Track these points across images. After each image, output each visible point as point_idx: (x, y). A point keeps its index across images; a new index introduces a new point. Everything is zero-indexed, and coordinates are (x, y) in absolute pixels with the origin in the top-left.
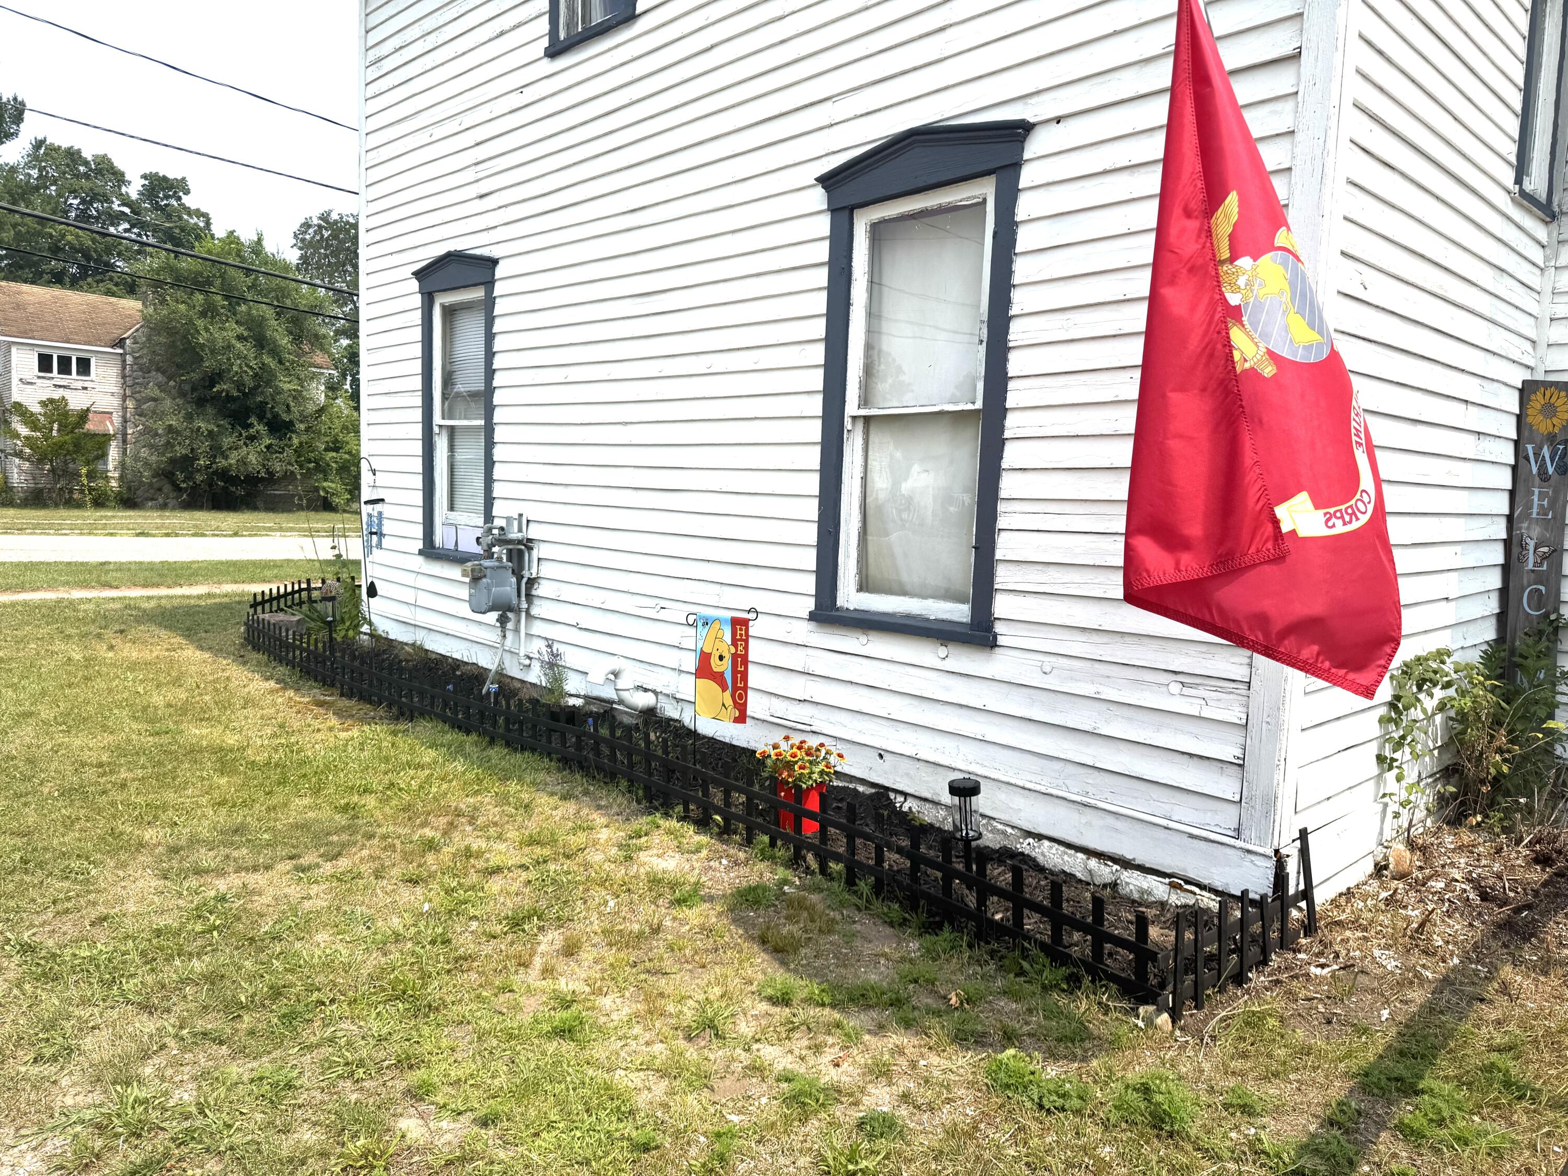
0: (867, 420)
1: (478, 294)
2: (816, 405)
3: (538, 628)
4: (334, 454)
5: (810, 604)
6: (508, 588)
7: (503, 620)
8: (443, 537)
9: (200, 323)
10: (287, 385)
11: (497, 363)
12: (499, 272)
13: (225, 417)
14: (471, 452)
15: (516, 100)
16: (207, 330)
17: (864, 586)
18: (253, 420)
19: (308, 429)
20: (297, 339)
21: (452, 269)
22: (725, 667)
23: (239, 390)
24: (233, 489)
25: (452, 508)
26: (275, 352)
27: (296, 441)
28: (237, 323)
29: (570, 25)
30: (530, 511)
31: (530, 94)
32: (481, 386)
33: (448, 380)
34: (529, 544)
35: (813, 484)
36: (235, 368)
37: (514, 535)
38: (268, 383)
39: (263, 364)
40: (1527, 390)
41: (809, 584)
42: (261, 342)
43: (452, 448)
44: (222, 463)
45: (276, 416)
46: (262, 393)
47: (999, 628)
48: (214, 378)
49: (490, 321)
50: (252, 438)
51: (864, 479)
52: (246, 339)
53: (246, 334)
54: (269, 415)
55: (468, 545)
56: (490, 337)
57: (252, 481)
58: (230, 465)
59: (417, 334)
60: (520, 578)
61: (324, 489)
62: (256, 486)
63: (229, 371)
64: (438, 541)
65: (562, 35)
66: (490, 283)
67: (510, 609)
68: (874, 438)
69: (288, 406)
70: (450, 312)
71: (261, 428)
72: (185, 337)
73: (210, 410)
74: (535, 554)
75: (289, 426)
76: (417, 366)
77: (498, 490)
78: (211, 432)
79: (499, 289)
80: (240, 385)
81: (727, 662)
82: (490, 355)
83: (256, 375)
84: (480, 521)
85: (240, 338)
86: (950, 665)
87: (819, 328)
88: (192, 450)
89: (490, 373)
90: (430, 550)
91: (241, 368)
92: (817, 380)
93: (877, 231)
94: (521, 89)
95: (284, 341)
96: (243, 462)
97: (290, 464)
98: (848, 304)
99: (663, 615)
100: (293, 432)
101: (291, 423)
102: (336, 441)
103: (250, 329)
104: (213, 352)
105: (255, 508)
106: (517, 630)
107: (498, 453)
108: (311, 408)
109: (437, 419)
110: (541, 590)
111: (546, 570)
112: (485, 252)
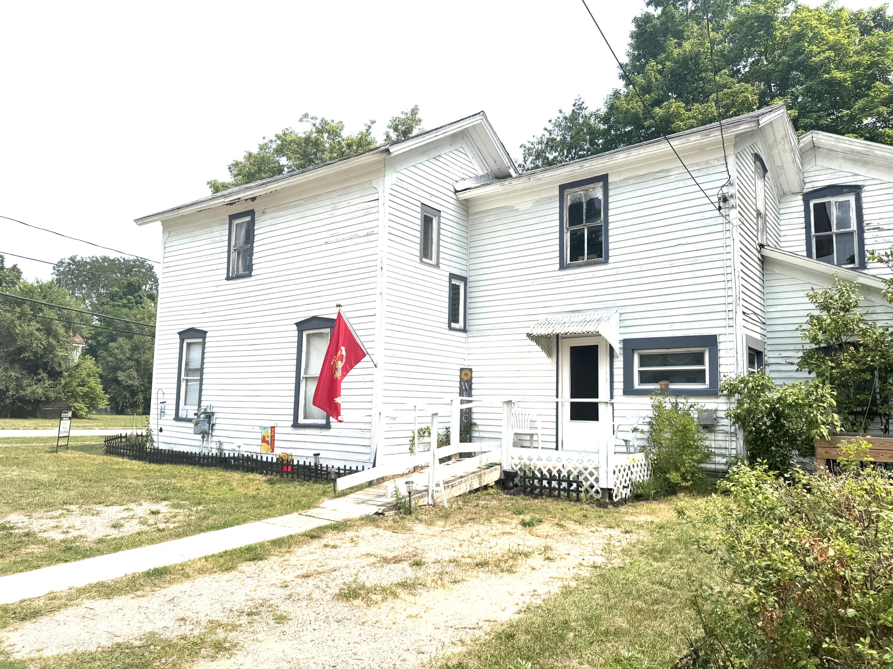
0: (306, 378)
1: (201, 340)
2: (294, 374)
3: (215, 439)
4: (82, 388)
5: (292, 423)
6: (206, 427)
7: (203, 437)
8: (182, 414)
9: (17, 322)
10: (60, 353)
11: (205, 361)
12: (207, 335)
13: (25, 369)
14: (194, 386)
15: (216, 289)
16: (20, 325)
17: (305, 418)
18: (40, 371)
19: (70, 376)
20: (67, 329)
21: (191, 333)
22: (269, 439)
23: (34, 356)
24: (25, 407)
25: (185, 405)
26: (56, 336)
27: (63, 382)
28: (37, 322)
29: (233, 272)
30: (213, 404)
31: (220, 288)
32: (199, 367)
33: (187, 364)
34: (213, 414)
35: (293, 393)
36: (34, 345)
37: (208, 411)
38: (51, 352)
39: (49, 342)
40: (462, 370)
41: (292, 418)
42: (49, 331)
43: (187, 385)
44: (22, 393)
45: (53, 368)
46: (47, 357)
47: (331, 424)
48: (21, 350)
49: (204, 349)
50: (39, 380)
51: (305, 392)
52: (41, 330)
53: (41, 328)
54: (49, 368)
55: (191, 415)
56: (203, 353)
57: (38, 402)
58: (26, 394)
59: (178, 351)
60: (210, 424)
61: (74, 407)
62: (38, 405)
63: (30, 346)
64: (180, 415)
65: (230, 275)
66: (204, 338)
67: (206, 433)
68: (308, 383)
69: (60, 364)
70: (189, 345)
71: (45, 375)
72: (8, 329)
73: (17, 366)
74: (215, 417)
75: (60, 374)
76: (177, 361)
77: (203, 398)
78: (17, 378)
79: (207, 340)
80: (35, 354)
81: (270, 438)
82: (203, 358)
83: (45, 348)
84: (196, 408)
85: (38, 330)
86: (322, 434)
87: (295, 356)
88: (6, 386)
89: (203, 363)
90: (177, 418)
91: (37, 344)
92: (294, 368)
93: (308, 336)
94: (217, 286)
95: (62, 331)
96: (33, 392)
97: (59, 393)
98: (302, 351)
99: (253, 430)
100: (61, 377)
101: (61, 372)
102: (83, 381)
103: (43, 325)
104: (23, 336)
105: (36, 417)
106: (207, 440)
107: (204, 387)
108: (72, 364)
109: (183, 376)
110: (216, 427)
111: (218, 421)
112: (204, 329)
